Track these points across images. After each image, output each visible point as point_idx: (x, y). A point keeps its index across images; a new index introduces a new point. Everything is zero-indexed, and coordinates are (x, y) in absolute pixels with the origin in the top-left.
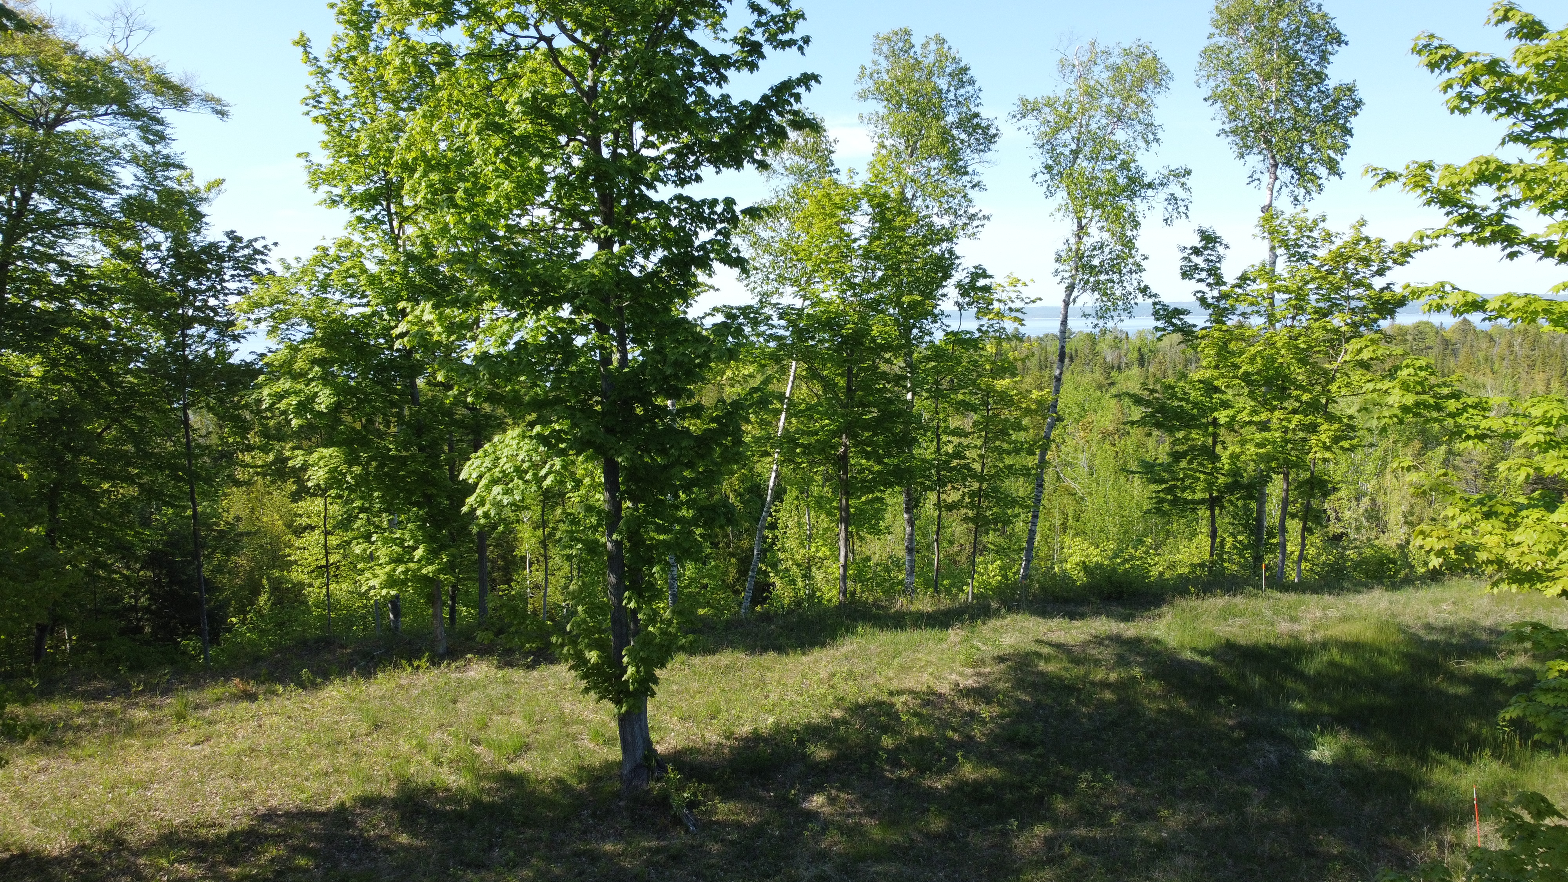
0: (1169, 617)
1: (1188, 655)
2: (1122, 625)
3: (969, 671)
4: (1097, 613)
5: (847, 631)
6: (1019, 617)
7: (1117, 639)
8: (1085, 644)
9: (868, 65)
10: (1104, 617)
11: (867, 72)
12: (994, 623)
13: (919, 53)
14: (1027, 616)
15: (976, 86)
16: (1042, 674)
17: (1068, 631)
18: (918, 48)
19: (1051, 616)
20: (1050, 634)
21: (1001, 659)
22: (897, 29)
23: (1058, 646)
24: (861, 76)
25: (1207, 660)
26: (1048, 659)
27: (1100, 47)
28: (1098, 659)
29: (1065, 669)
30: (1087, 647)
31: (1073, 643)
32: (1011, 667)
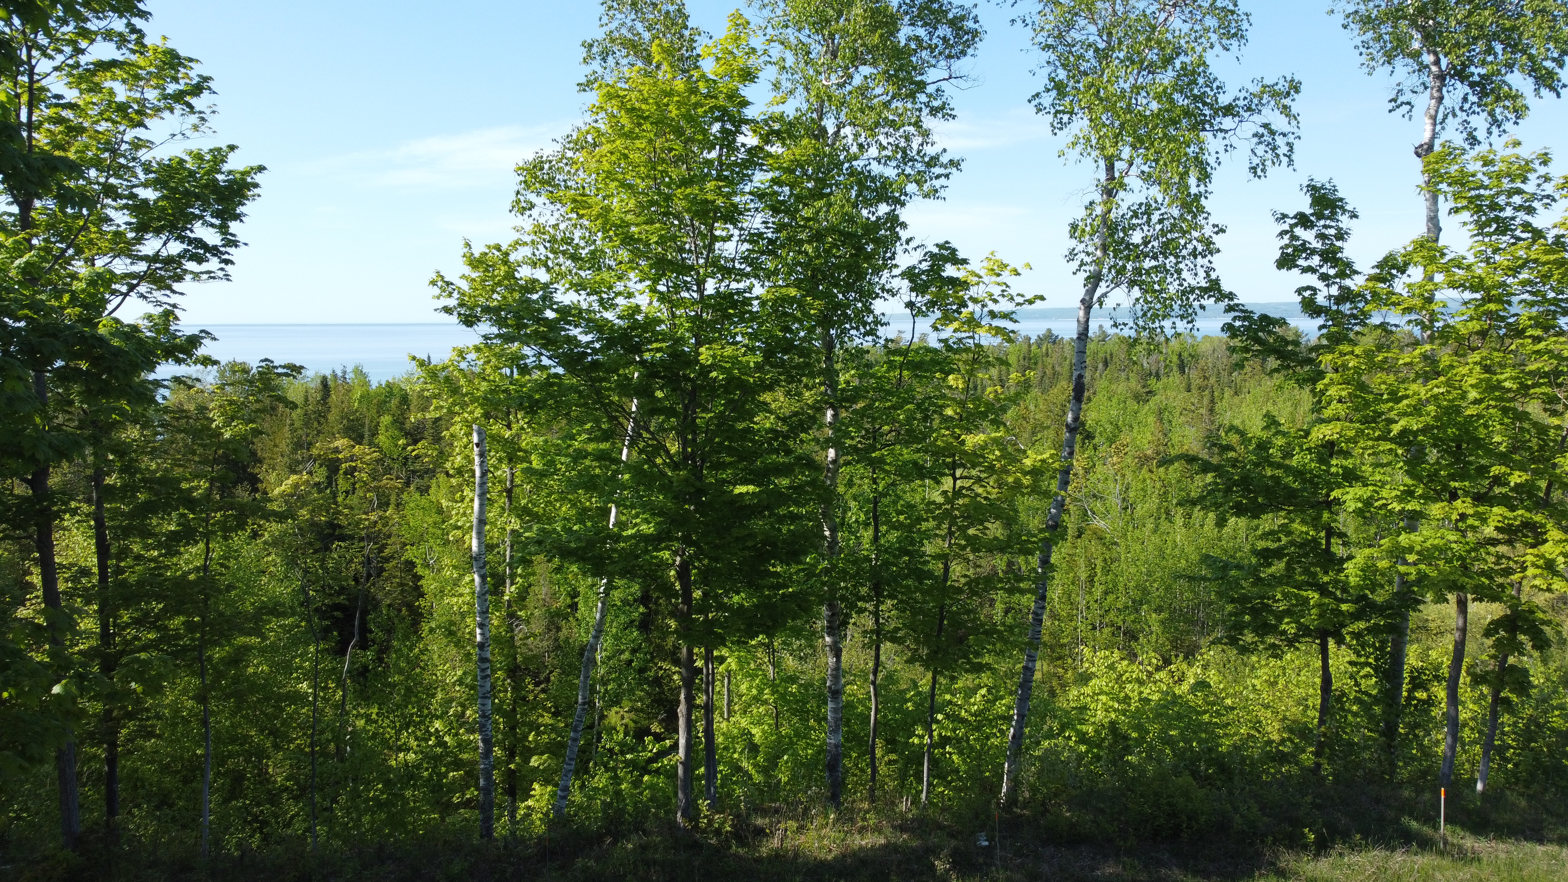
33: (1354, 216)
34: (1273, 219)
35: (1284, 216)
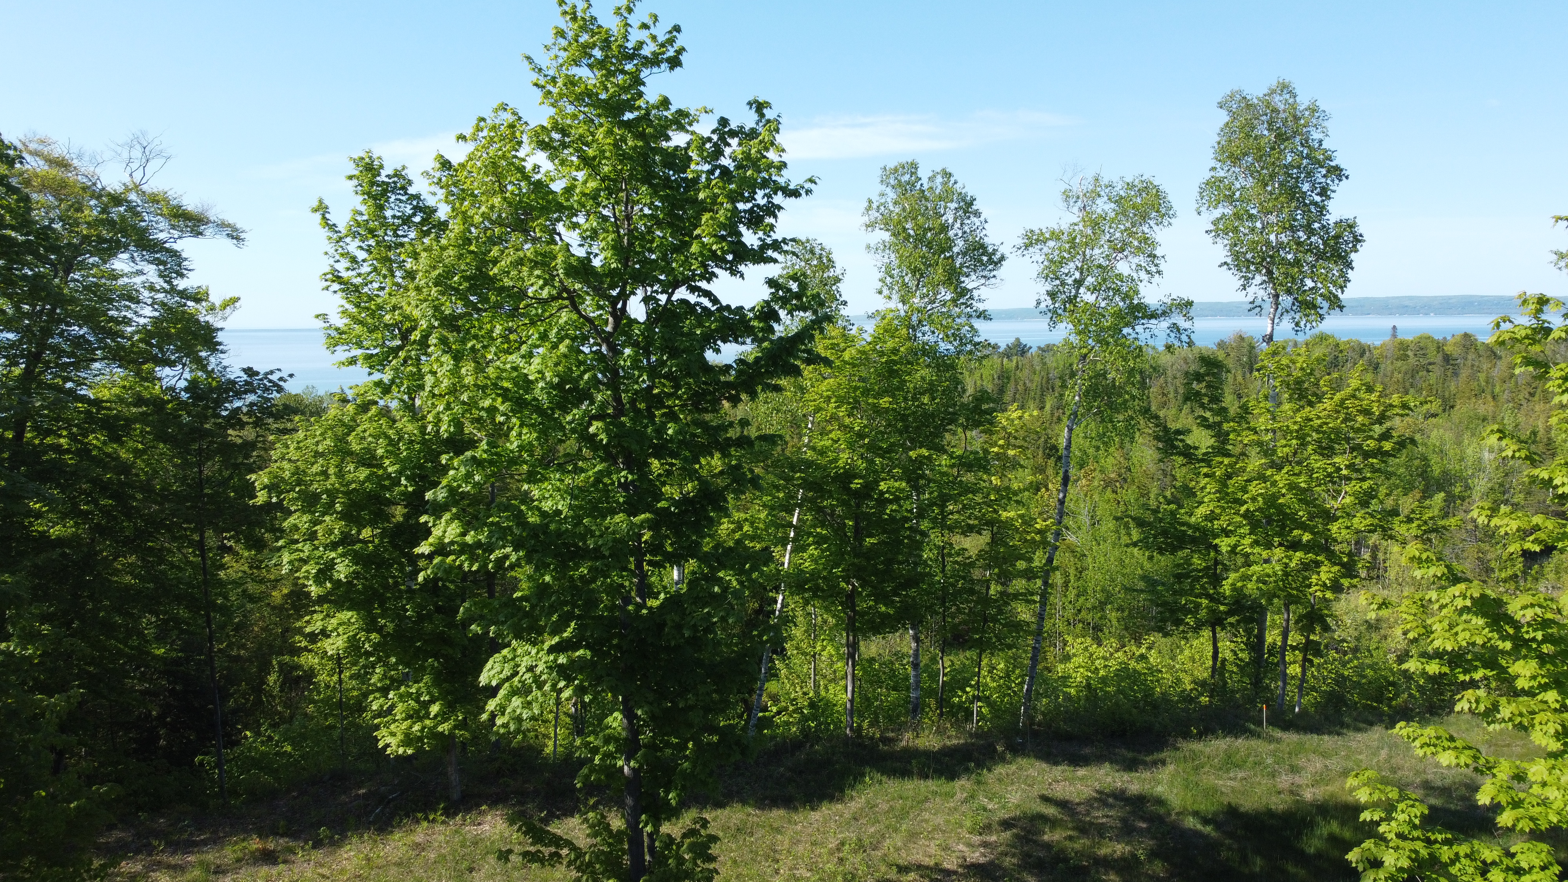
0: (1171, 768)
1: (1191, 822)
2: (1126, 777)
3: (976, 839)
4: (1099, 759)
5: (855, 780)
6: (1023, 762)
7: (1120, 796)
8: (1089, 802)
9: (875, 198)
10: (1107, 764)
11: (875, 206)
12: (1000, 770)
13: (926, 187)
14: (1032, 760)
15: (982, 219)
16: (1048, 846)
17: (1072, 781)
18: (925, 181)
19: (1056, 763)
20: (1054, 785)
21: (1006, 824)
22: (904, 161)
23: (1063, 804)
24: (869, 208)
25: (1208, 829)
26: (1054, 823)
27: (1105, 181)
28: (1102, 824)
29: (1070, 838)
30: (1092, 806)
31: (1077, 800)
32: (1016, 836)
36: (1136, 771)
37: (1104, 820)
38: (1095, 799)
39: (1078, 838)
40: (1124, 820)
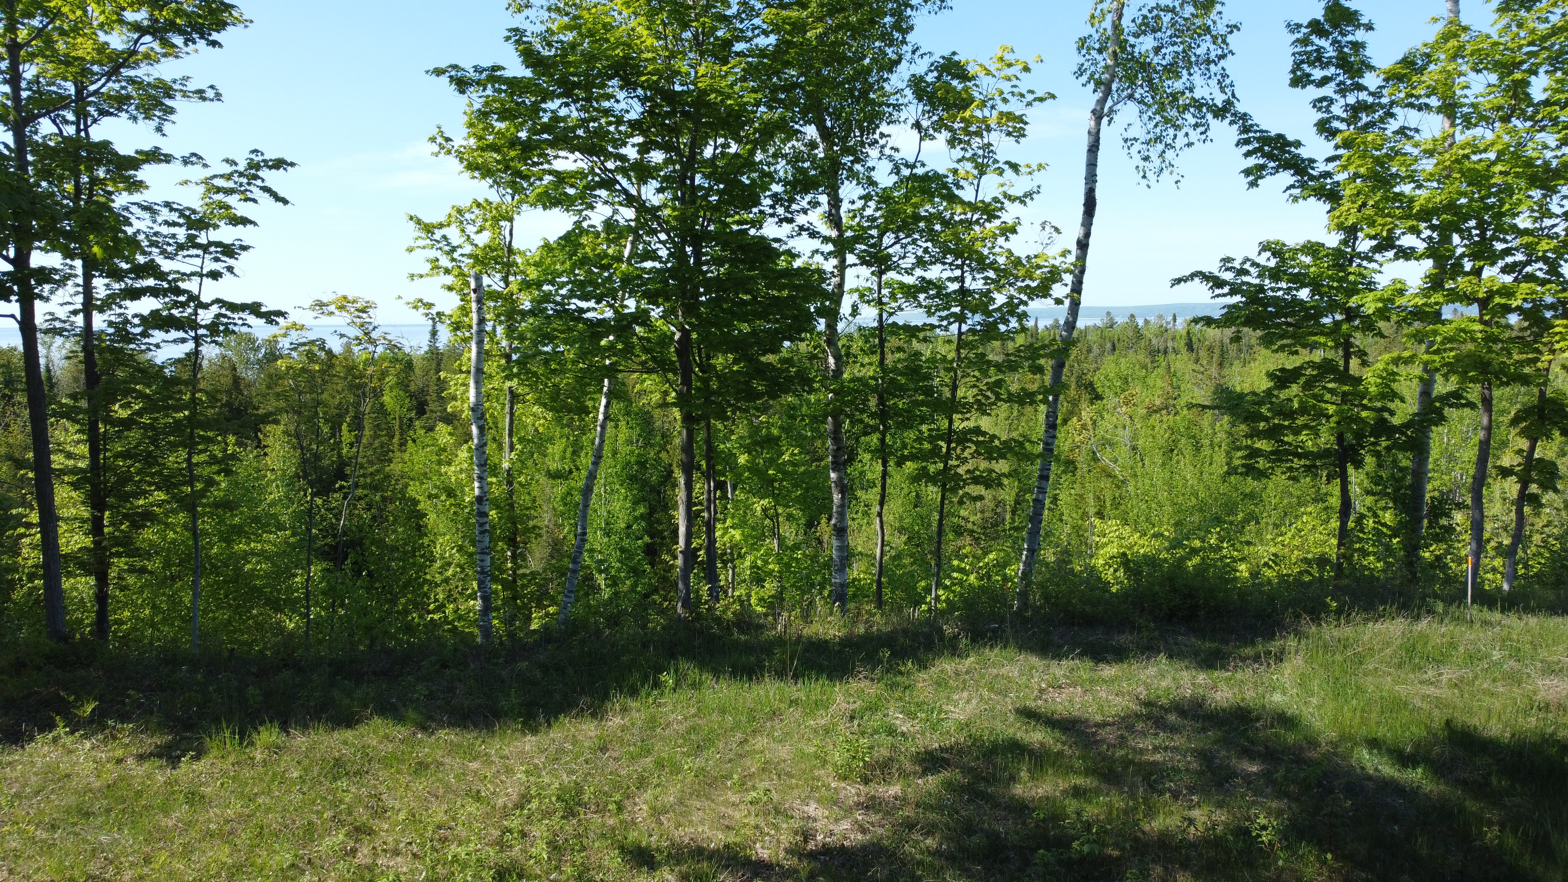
1: (1367, 761)
7: (1192, 711)
21: (931, 761)
23: (1067, 725)
28: (1155, 763)
29: (1077, 792)
30: (1130, 728)
31: (1098, 718)
32: (949, 785)
33: (1369, 27)
34: (1286, 30)
35: (1299, 26)
36: (1224, 667)
37: (1158, 757)
38: (1138, 716)
39: (1097, 792)
40: (1203, 756)
